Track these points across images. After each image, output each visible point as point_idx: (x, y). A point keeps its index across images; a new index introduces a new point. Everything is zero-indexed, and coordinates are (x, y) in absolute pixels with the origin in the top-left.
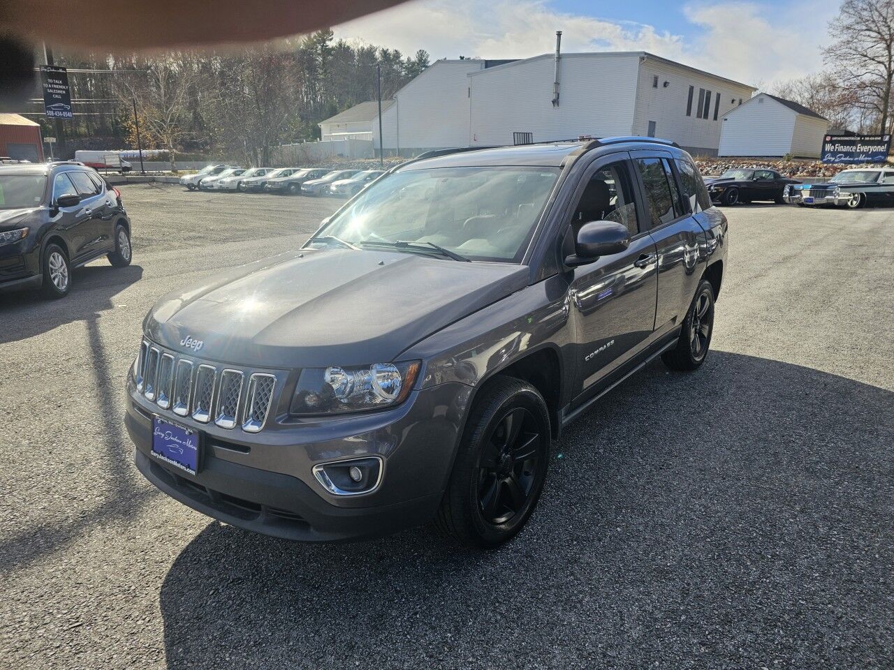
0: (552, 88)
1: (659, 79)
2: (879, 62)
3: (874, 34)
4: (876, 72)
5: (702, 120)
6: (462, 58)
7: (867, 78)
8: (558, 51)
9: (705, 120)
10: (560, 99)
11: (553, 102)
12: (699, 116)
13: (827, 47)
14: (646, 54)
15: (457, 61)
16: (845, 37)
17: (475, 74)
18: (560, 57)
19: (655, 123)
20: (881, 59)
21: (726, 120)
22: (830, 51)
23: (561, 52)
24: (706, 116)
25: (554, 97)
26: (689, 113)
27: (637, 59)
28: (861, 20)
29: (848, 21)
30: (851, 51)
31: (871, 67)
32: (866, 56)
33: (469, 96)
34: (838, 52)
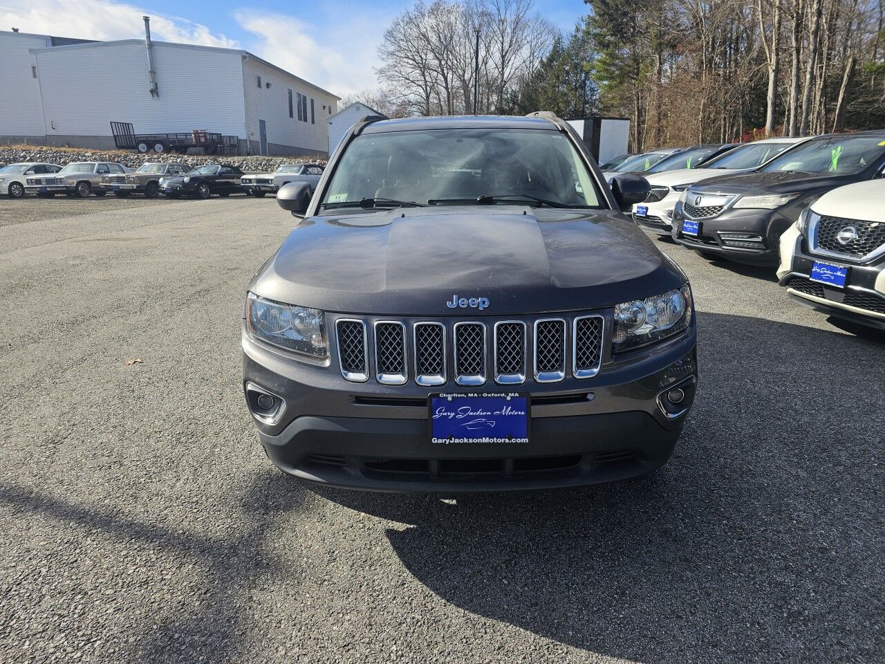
0: (147, 78)
1: (261, 79)
2: (419, 85)
3: (411, 62)
4: (418, 93)
5: (303, 122)
6: (16, 30)
7: (412, 97)
8: (149, 37)
9: (305, 123)
10: (160, 89)
11: (152, 92)
12: (300, 119)
13: (379, 69)
14: (247, 53)
15: (10, 33)
16: (391, 61)
17: (40, 51)
18: (151, 45)
19: (264, 121)
20: (420, 83)
21: (331, 123)
22: (381, 72)
23: (151, 40)
24: (305, 120)
25: (152, 86)
26: (291, 115)
27: (239, 58)
28: (401, 49)
29: (392, 48)
30: (396, 74)
31: (414, 89)
32: (408, 79)
33: (35, 76)
34: (388, 74)
